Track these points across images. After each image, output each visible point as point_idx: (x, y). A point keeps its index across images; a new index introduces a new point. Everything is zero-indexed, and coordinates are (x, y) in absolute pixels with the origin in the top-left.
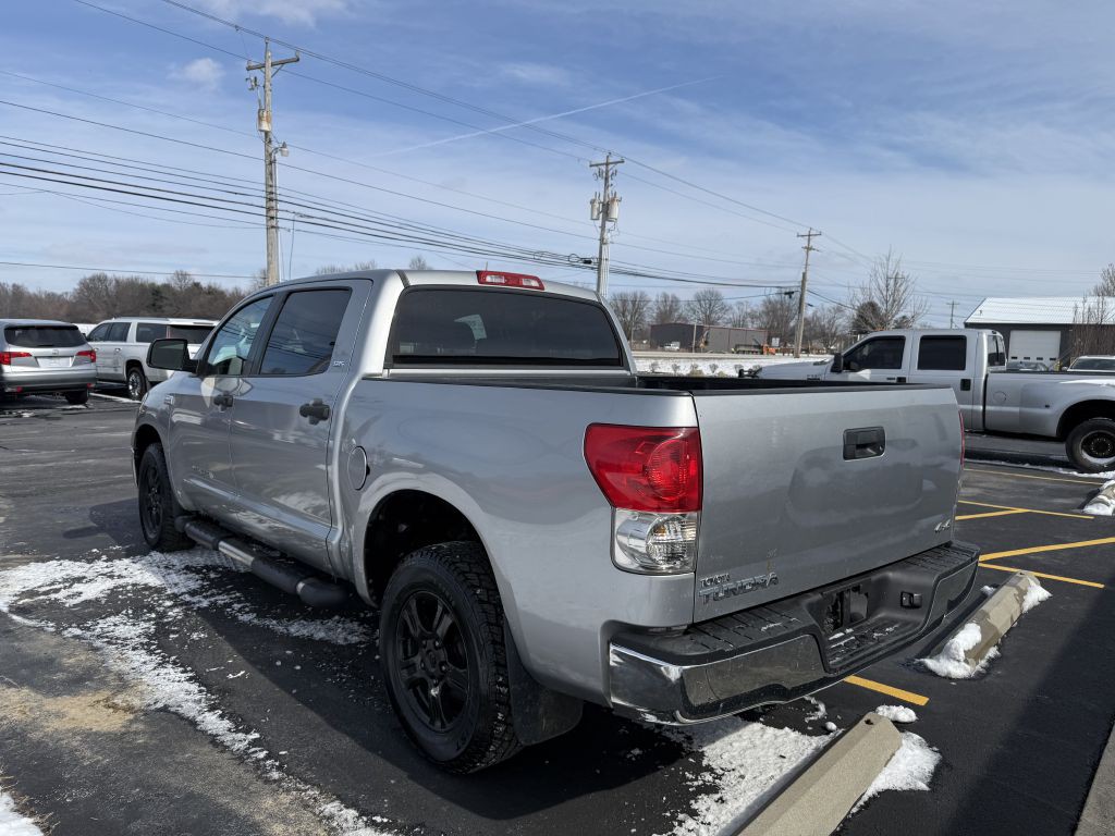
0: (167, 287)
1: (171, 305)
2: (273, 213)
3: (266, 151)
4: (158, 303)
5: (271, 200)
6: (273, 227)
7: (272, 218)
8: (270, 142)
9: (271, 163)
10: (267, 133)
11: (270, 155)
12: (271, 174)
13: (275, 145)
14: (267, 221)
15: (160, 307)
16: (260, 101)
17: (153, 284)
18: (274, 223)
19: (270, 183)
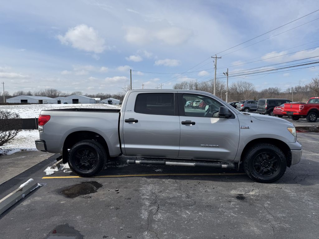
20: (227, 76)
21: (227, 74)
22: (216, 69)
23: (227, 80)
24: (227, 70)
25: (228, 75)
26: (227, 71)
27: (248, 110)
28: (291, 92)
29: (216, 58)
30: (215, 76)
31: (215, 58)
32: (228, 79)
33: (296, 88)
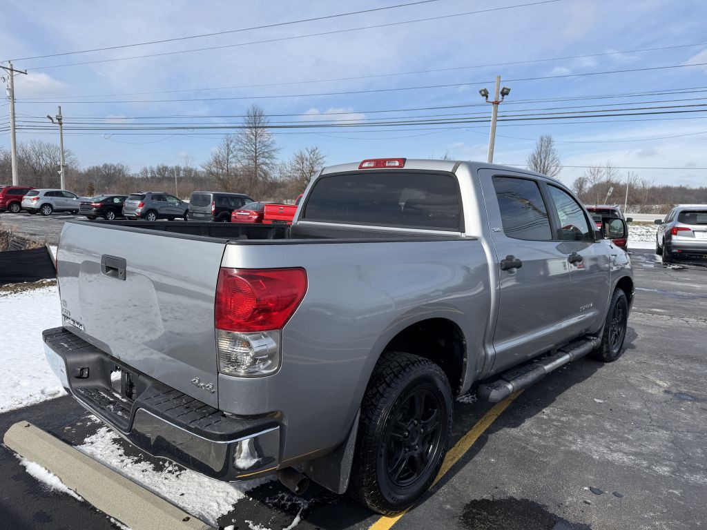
20: (58, 125)
21: (59, 119)
22: (14, 102)
23: (60, 136)
24: (58, 109)
25: (61, 124)
26: (58, 114)
27: (153, 215)
28: (149, 176)
29: (12, 70)
30: (11, 120)
31: (9, 71)
32: (62, 134)
33: (159, 170)
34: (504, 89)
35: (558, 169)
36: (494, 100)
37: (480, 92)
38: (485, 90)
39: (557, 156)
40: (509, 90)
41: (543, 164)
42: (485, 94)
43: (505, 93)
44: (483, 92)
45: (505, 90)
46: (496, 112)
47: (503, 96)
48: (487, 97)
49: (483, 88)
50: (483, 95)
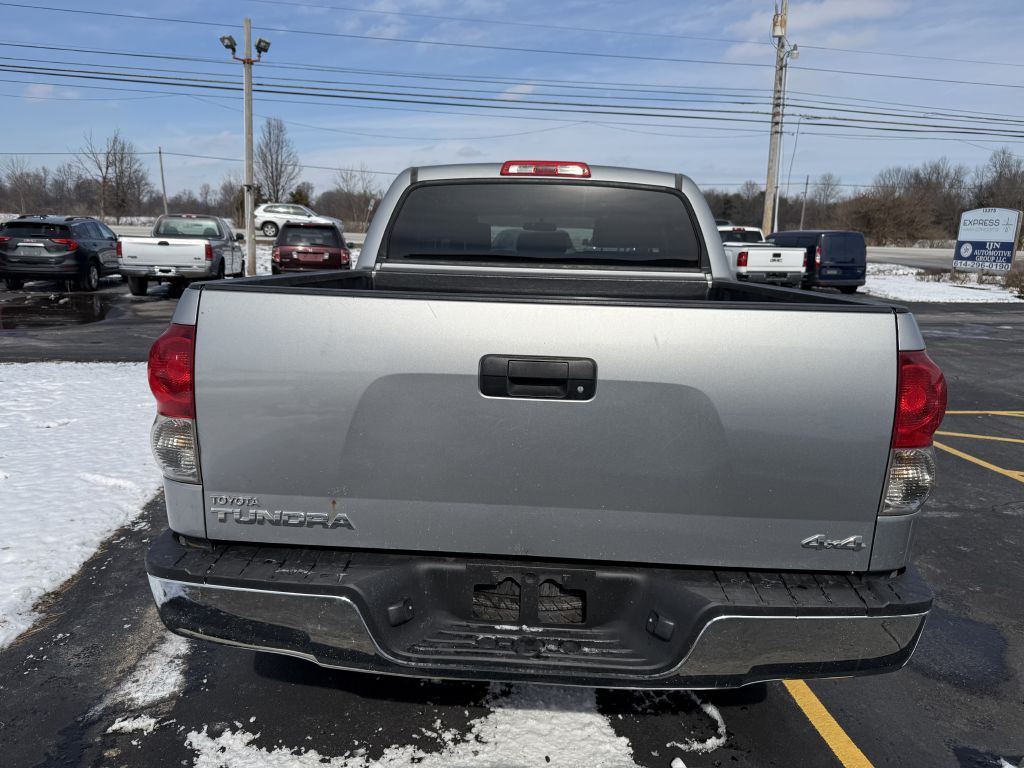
0: (737, 196)
1: (738, 213)
2: (778, 119)
3: (778, 56)
4: (728, 211)
5: (778, 105)
6: (777, 132)
7: (777, 123)
8: (783, 46)
9: (781, 67)
10: (780, 38)
11: (782, 59)
12: (781, 79)
13: (787, 48)
14: (772, 127)
15: (729, 215)
16: (776, 7)
17: (726, 195)
18: (778, 128)
19: (779, 88)
34: (260, 41)
35: (297, 169)
36: (243, 57)
37: (223, 40)
38: (230, 39)
39: (294, 150)
40: (268, 44)
41: (274, 161)
42: (232, 46)
43: (262, 48)
44: (226, 41)
45: (263, 44)
46: (250, 76)
47: (259, 52)
48: (234, 50)
49: (227, 35)
50: (227, 47)
